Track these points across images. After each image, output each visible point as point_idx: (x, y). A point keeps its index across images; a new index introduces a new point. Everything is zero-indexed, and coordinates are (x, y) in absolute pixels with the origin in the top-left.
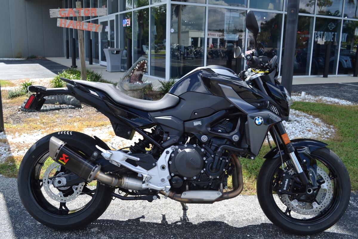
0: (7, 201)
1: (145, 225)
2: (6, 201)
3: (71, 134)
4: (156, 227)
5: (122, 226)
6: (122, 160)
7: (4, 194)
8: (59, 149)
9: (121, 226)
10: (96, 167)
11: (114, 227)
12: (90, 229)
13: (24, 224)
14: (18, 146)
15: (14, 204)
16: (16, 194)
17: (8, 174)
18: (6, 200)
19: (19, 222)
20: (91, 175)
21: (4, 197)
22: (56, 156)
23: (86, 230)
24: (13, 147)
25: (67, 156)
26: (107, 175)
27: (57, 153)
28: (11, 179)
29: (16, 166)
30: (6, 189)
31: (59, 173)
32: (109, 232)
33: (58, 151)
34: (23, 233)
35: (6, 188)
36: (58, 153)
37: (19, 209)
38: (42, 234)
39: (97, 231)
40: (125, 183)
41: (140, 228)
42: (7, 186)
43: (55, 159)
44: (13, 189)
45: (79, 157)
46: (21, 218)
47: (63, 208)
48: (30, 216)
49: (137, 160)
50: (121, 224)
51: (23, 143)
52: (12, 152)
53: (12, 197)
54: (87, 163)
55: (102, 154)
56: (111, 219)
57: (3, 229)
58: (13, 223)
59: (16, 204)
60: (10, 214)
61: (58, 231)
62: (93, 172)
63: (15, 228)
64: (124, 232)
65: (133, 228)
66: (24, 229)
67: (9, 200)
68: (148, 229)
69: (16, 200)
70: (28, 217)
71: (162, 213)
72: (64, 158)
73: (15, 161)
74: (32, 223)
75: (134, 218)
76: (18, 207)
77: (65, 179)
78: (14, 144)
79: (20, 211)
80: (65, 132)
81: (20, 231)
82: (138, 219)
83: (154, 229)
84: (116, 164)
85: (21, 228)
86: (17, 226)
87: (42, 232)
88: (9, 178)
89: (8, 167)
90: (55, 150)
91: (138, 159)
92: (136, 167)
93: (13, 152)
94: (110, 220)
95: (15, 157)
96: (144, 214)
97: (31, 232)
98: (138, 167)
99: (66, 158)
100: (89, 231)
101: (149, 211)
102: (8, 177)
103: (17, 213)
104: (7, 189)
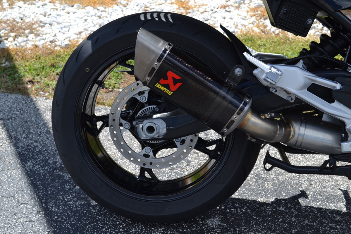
0: (18, 147)
1: (315, 215)
2: (16, 146)
3: (171, 20)
4: (339, 221)
5: (269, 216)
6: (302, 88)
7: (8, 131)
8: (159, 60)
9: (266, 216)
10: (245, 104)
11: (251, 216)
12: (204, 221)
13: (66, 204)
14: (14, 26)
15: (33, 155)
16: (32, 131)
17: (6, 85)
18: (15, 144)
19: (53, 198)
20: (233, 121)
21: (10, 137)
22: (149, 75)
23: (196, 222)
24: (3, 29)
25: (178, 77)
26: (265, 120)
27: (153, 69)
28: (13, 96)
29: (18, 68)
30: (9, 119)
31: (146, 108)
32: (245, 229)
33: (157, 65)
34: (69, 226)
35: (9, 117)
36: (157, 68)
37: (46, 165)
38: (108, 229)
39: (219, 225)
40: (296, 136)
41: (306, 222)
42: (9, 112)
43: (148, 82)
44: (22, 118)
45: (205, 78)
46: (54, 187)
47: (147, 175)
48: (72, 184)
49: (335, 87)
50: (265, 211)
51: (21, 21)
52: (3, 38)
53: (24, 138)
54: (226, 95)
55: (255, 72)
56: (240, 197)
57: (25, 214)
58: (41, 201)
59: (37, 155)
60: (30, 177)
61: (138, 222)
62: (238, 114)
63: (48, 214)
64: (277, 230)
65: (291, 220)
66: (69, 216)
67: (21, 144)
68: (325, 227)
69: (35, 144)
70: (68, 187)
71: (338, 187)
72: (170, 81)
73: (14, 59)
74: (80, 202)
75: (284, 196)
76: (43, 161)
77: (164, 124)
78: (5, 23)
79: (49, 172)
80: (155, 15)
81: (60, 221)
82: (295, 198)
83: (338, 227)
84: (284, 96)
85: (61, 213)
86: (52, 207)
87: (107, 224)
88: (10, 95)
89: (3, 71)
90: (148, 62)
91: (338, 86)
92: (332, 104)
93: (7, 39)
94: (237, 199)
95: (12, 51)
96: (303, 186)
97: (86, 225)
98: (336, 104)
99: (175, 81)
100: (204, 225)
101: (311, 181)
102: (7, 92)
103: (45, 175)
104: (11, 118)
